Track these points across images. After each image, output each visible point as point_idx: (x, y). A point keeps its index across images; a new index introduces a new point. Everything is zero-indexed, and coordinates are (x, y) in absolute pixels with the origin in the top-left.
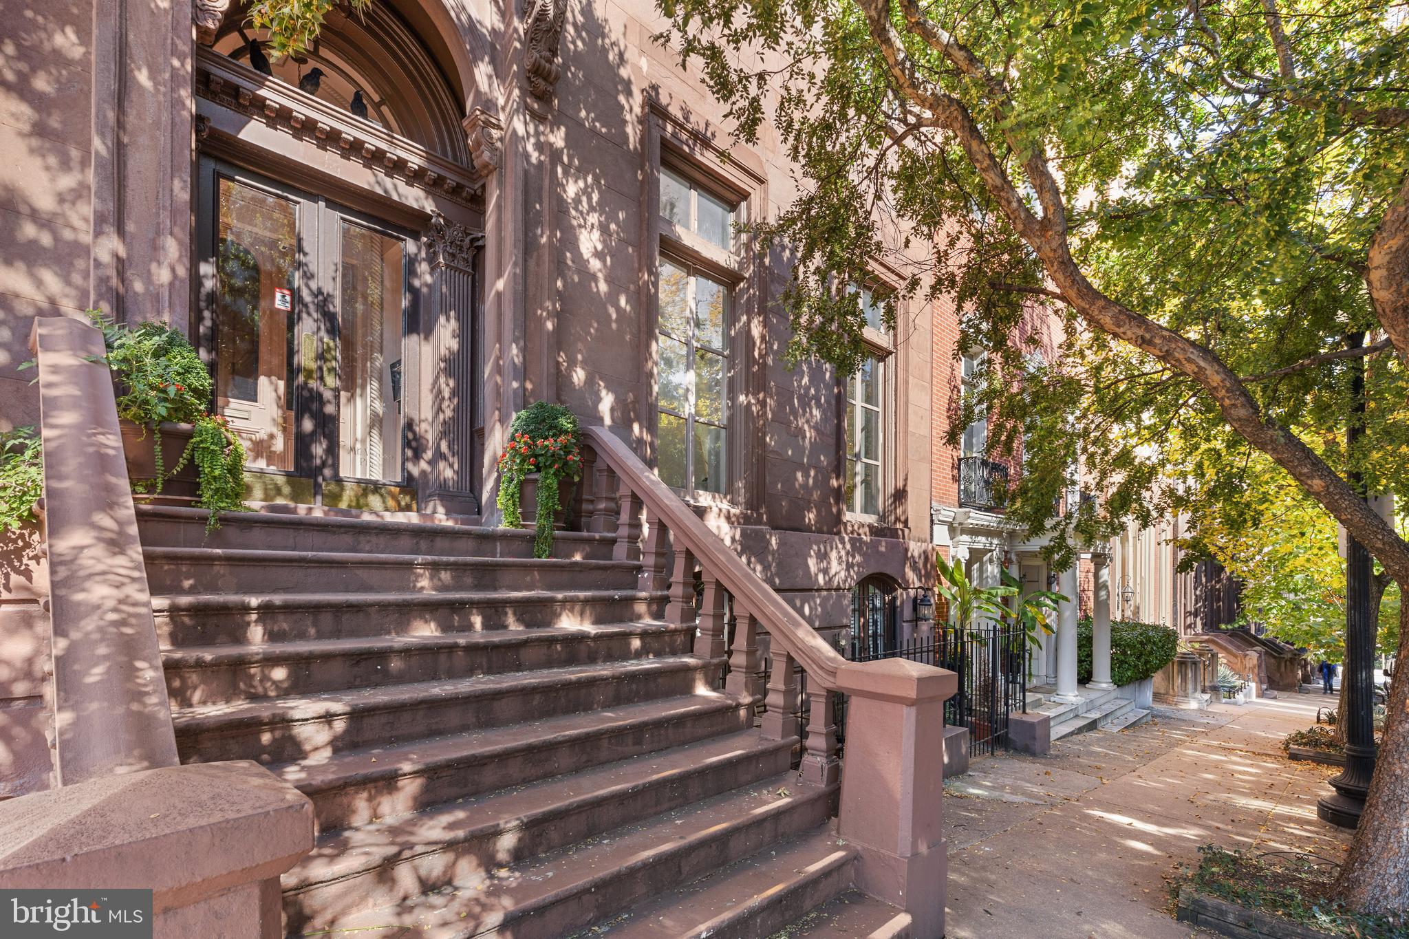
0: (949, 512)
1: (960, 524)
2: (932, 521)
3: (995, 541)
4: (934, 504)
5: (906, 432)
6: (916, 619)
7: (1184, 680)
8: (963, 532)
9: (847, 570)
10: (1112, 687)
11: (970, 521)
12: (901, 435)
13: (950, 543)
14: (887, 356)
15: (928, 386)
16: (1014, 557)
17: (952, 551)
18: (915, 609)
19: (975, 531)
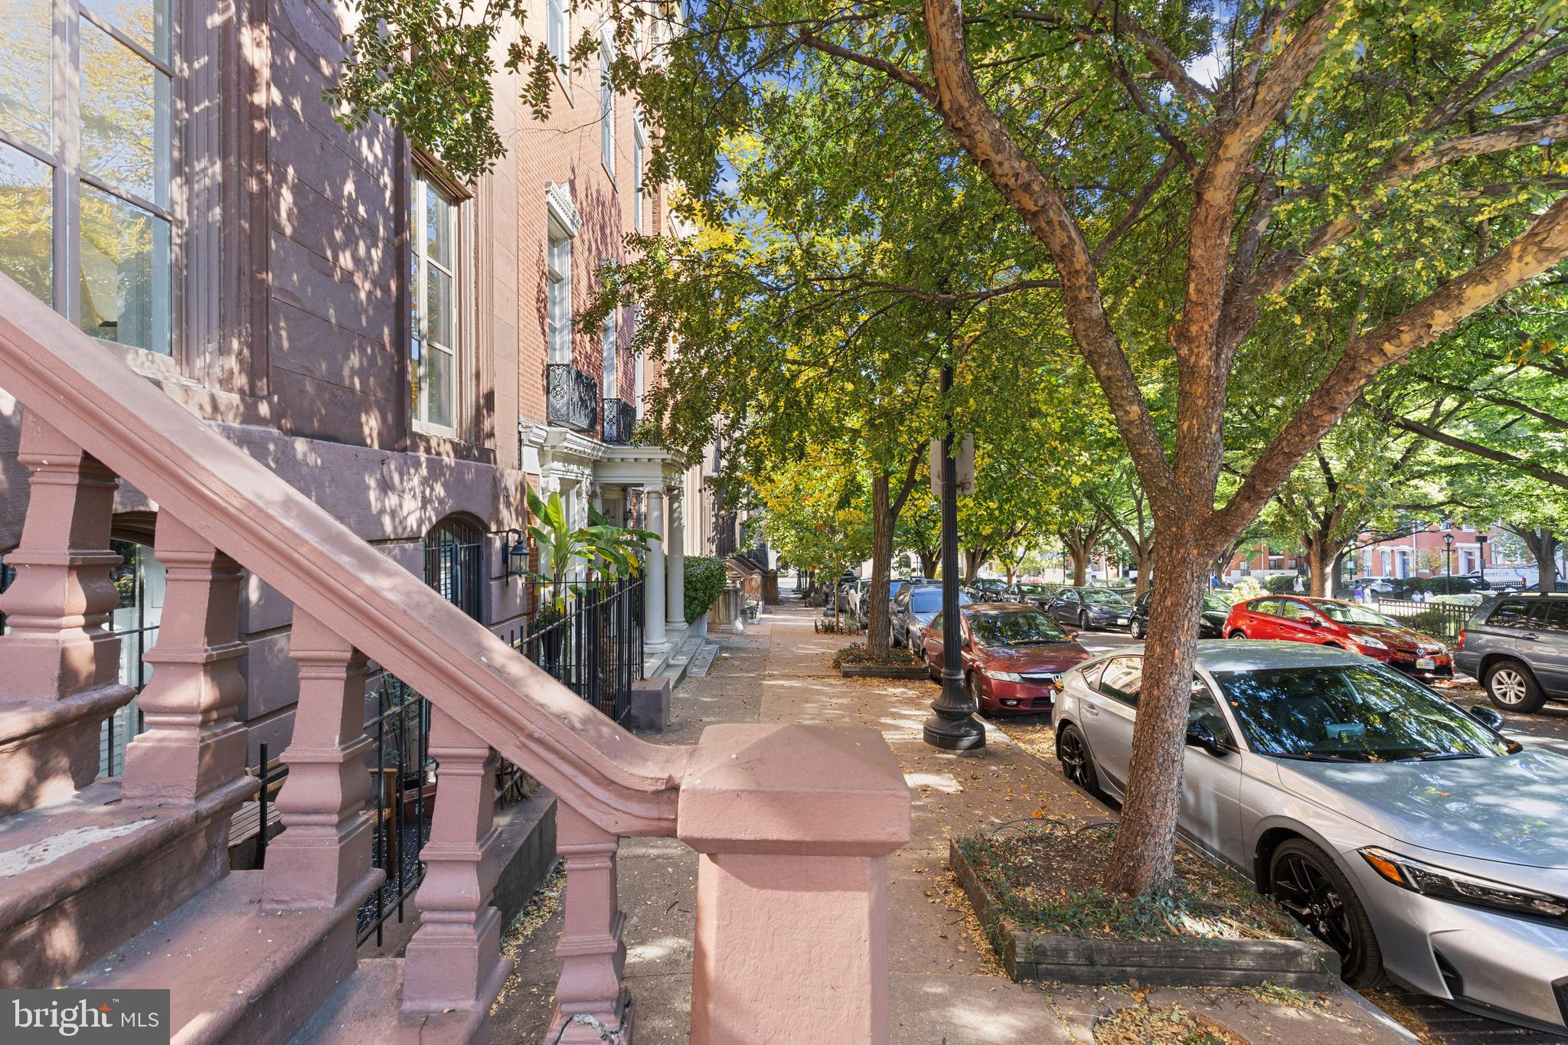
0: (540, 432)
1: (553, 447)
2: (520, 441)
3: (587, 471)
4: (522, 419)
5: (491, 313)
6: (507, 573)
7: (728, 608)
8: (555, 458)
9: (424, 507)
10: (685, 625)
11: (565, 444)
12: (483, 316)
13: (539, 471)
14: (463, 200)
15: (514, 259)
16: (598, 490)
17: (542, 481)
18: (505, 561)
19: (568, 458)
